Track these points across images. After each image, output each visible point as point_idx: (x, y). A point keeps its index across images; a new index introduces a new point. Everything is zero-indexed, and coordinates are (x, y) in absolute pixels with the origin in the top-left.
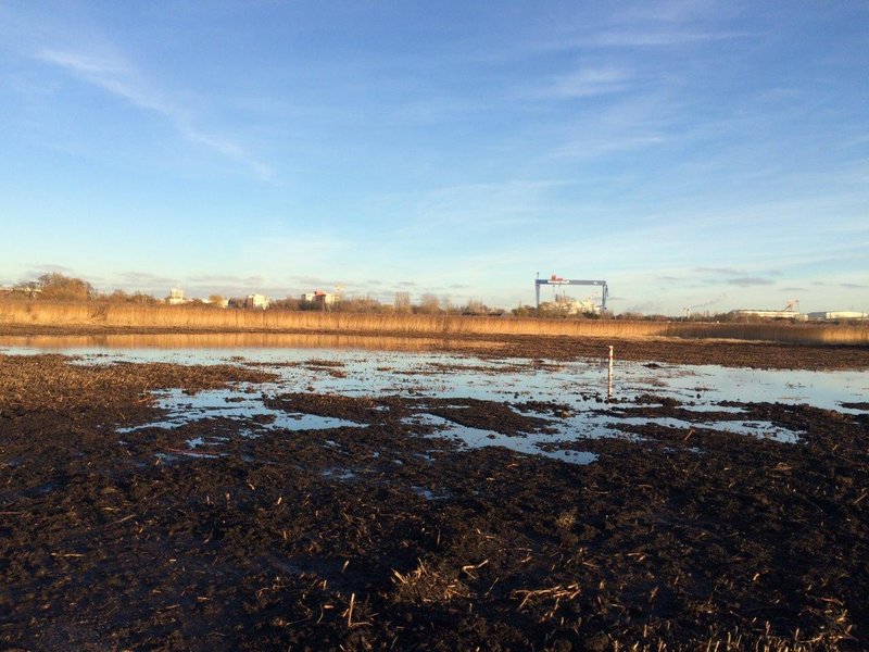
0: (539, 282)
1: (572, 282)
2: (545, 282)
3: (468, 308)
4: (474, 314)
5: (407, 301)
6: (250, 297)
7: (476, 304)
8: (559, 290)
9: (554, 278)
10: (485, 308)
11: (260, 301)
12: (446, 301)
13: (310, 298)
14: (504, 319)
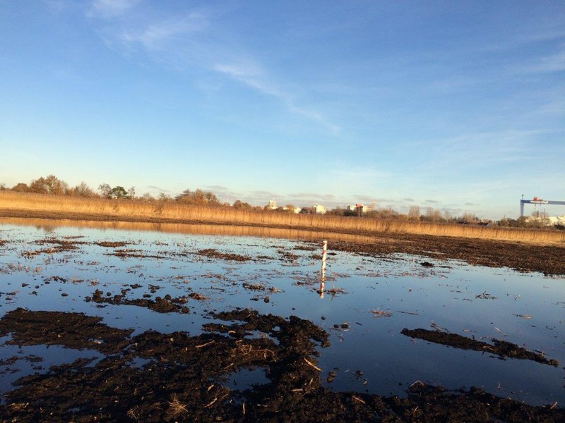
0: (523, 202)
1: (551, 203)
2: (529, 202)
3: (463, 219)
4: (467, 223)
5: (417, 212)
6: (315, 206)
7: (470, 216)
8: (539, 208)
9: (535, 199)
10: (477, 219)
11: (320, 209)
12: (447, 213)
13: (353, 208)
14: (490, 228)
